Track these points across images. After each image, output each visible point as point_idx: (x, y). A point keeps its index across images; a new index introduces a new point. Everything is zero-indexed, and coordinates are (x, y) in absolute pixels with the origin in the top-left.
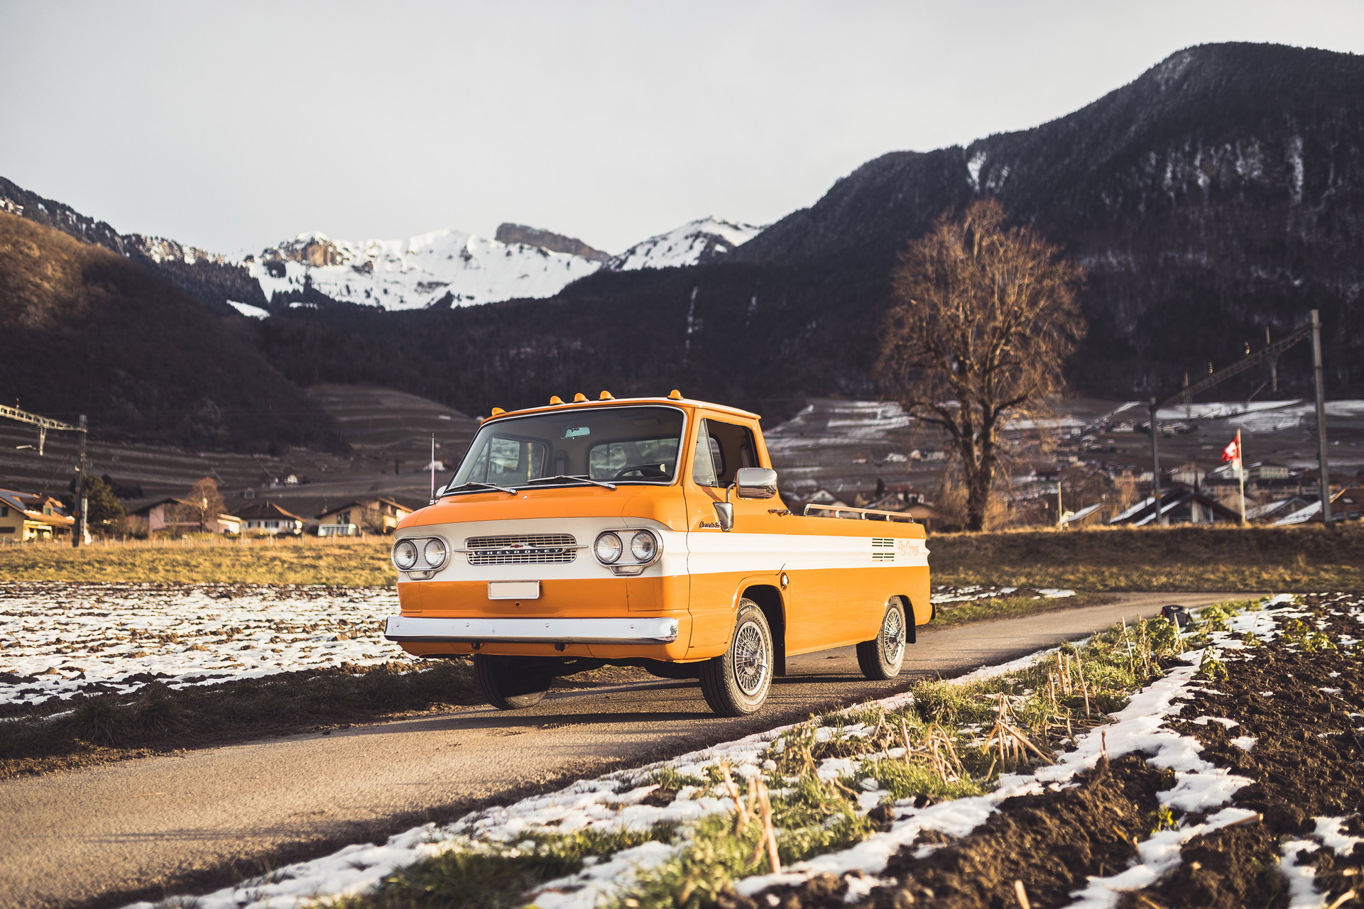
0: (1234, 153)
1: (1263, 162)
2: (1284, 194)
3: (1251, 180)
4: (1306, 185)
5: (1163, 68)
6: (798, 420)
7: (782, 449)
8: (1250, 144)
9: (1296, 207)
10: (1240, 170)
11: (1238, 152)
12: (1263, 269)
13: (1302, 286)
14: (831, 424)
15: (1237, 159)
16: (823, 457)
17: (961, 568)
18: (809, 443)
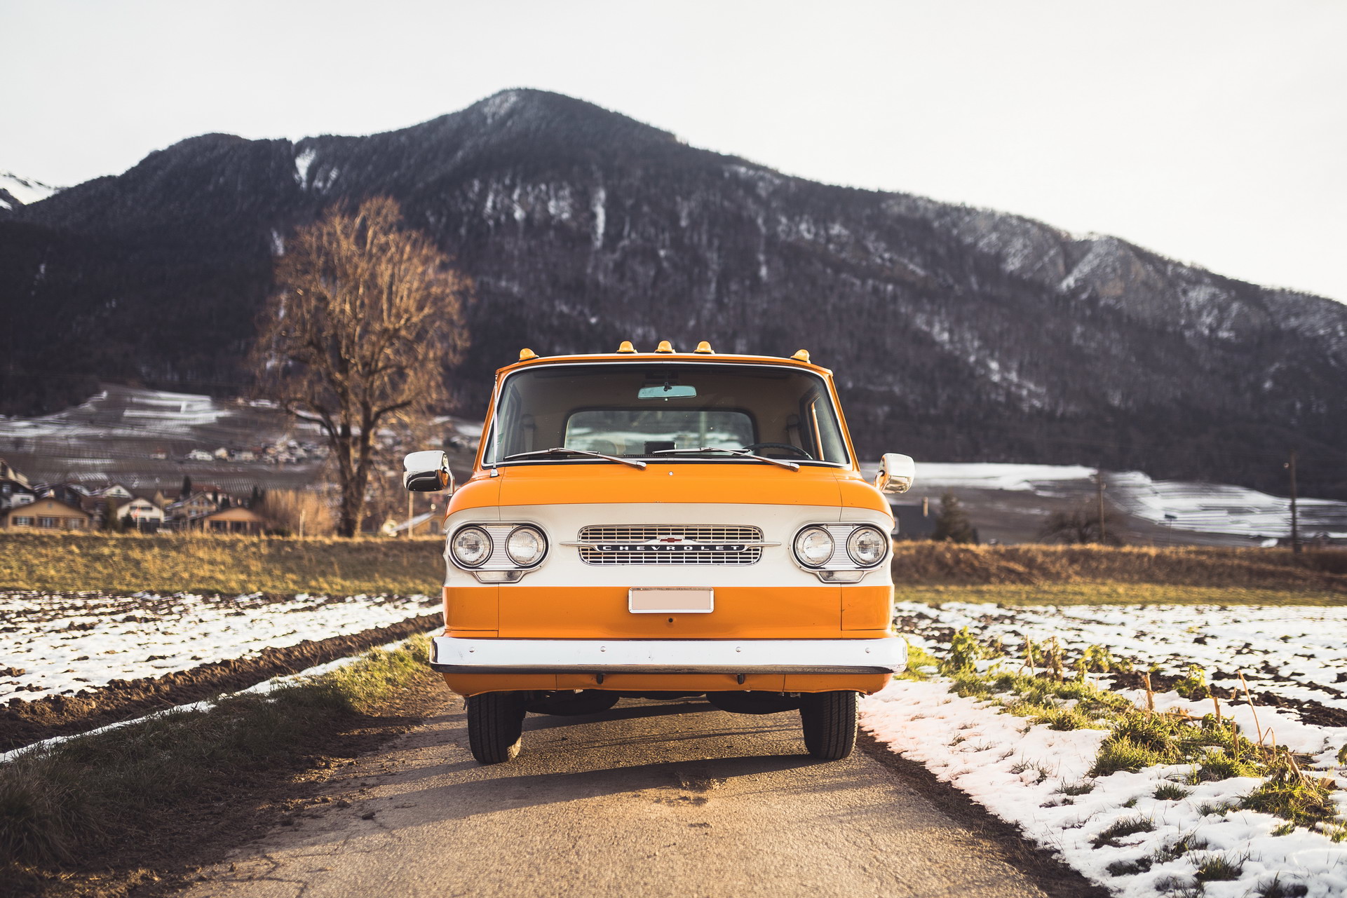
0: (547, 193)
1: (572, 206)
2: (587, 238)
3: (561, 222)
4: (606, 234)
5: (491, 102)
6: (88, 406)
7: (67, 437)
8: (561, 188)
9: (597, 252)
10: (552, 210)
11: (552, 192)
12: (566, 304)
13: (597, 324)
14: (127, 413)
15: (549, 199)
16: (117, 449)
17: (377, 575)
18: (101, 432)
